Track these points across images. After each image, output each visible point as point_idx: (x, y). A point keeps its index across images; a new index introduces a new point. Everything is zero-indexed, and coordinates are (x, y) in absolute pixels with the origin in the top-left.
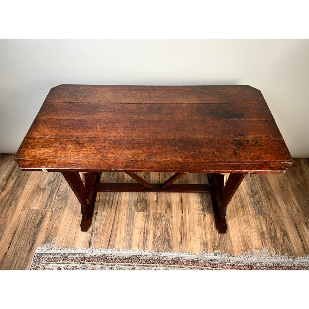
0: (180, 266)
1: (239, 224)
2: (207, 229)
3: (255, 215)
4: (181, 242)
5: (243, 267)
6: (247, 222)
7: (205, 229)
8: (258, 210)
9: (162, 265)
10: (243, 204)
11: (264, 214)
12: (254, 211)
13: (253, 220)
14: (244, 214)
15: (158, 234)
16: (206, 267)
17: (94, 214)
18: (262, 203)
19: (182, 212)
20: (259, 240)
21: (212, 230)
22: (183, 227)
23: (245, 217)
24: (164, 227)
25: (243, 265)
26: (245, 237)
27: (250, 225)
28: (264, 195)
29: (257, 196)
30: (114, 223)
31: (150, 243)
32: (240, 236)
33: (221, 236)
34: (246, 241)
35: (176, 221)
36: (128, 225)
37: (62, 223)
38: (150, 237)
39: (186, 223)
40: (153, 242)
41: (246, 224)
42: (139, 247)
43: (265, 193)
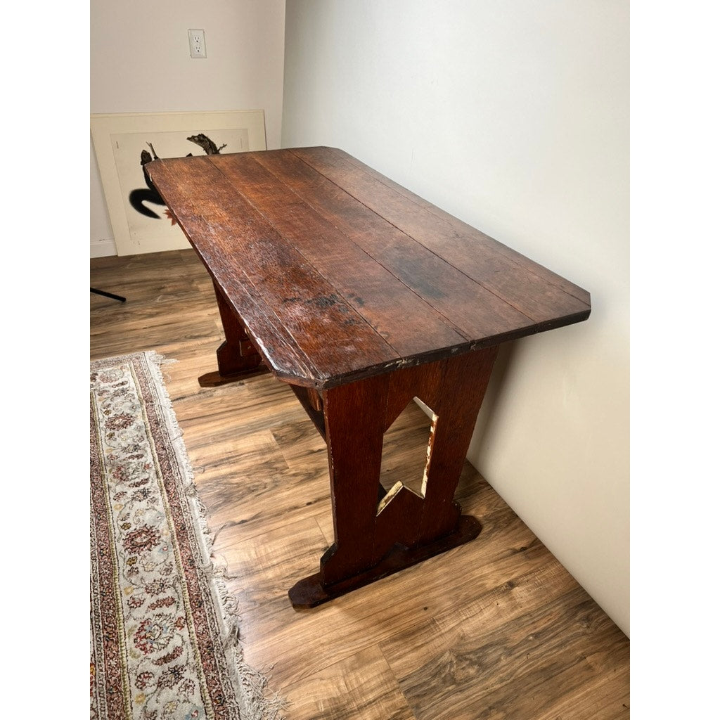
0: (175, 536)
1: (341, 638)
2: (291, 566)
3: (397, 677)
4: (234, 524)
5: (212, 674)
6: (361, 660)
7: (287, 561)
8: (421, 685)
9: (168, 506)
10: (413, 633)
11: (417, 707)
12: (409, 671)
13: (376, 674)
14: (382, 644)
15: (235, 480)
16: (186, 586)
17: (238, 383)
18: (455, 692)
19: (309, 504)
20: (315, 707)
21: (292, 575)
22: (271, 517)
23: (375, 651)
24: (257, 484)
25: (220, 674)
26: (306, 665)
27: (353, 669)
28: (490, 694)
29: (472, 671)
30: (231, 411)
31: (211, 473)
32: (304, 648)
33: (285, 601)
34: (294, 669)
35: (282, 500)
36: (235, 430)
37: (205, 357)
38: (224, 470)
39: (286, 518)
40: (215, 478)
41: (353, 658)
42: (197, 460)
43: (502, 695)
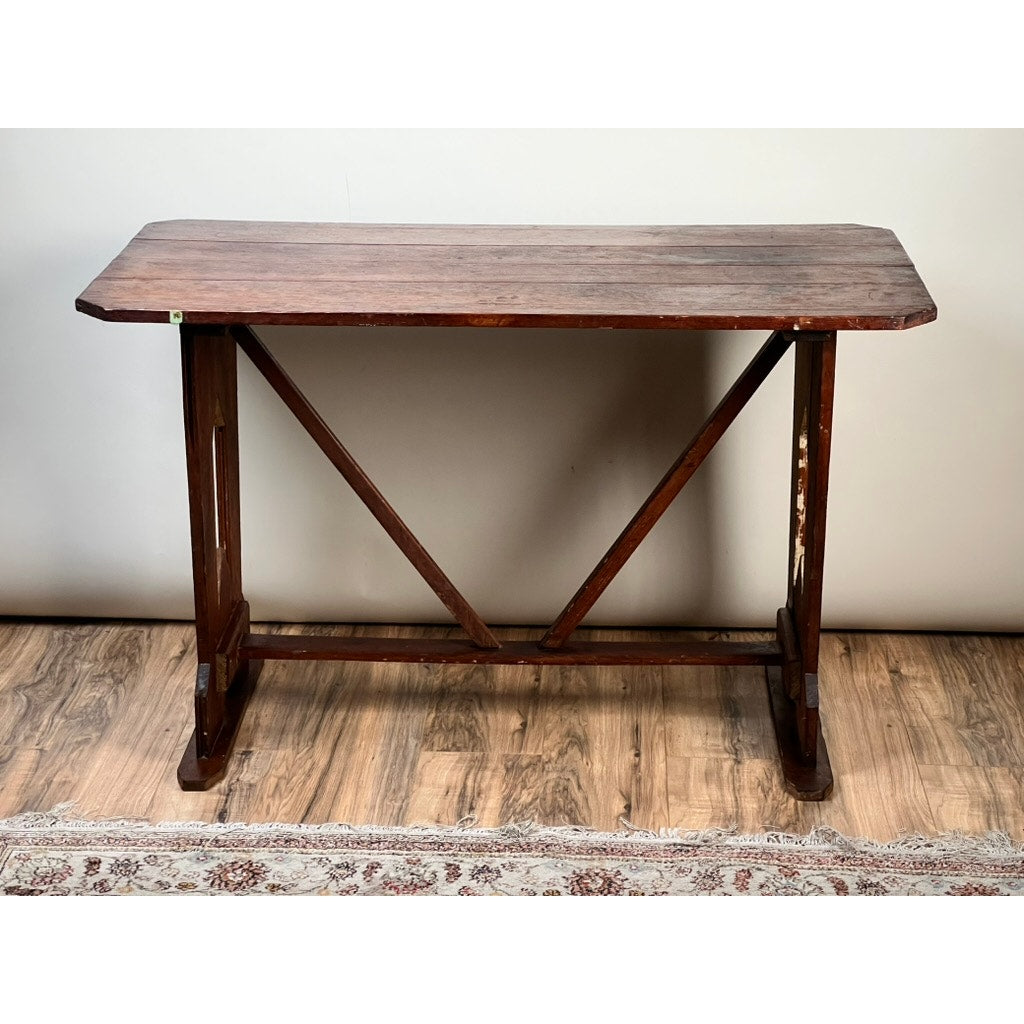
0: (614, 857)
1: (892, 783)
2: (747, 790)
3: (970, 765)
4: (627, 814)
6: (931, 779)
7: (737, 790)
8: (990, 756)
10: (918, 741)
11: (1014, 764)
12: (967, 758)
13: (956, 775)
14: (920, 763)
15: (526, 799)
17: (237, 756)
18: (1010, 741)
19: (637, 755)
20: (975, 817)
21: (766, 792)
22: (638, 786)
23: (926, 768)
24: (551, 784)
26: (915, 810)
27: (941, 786)
29: (992, 726)
30: (325, 774)
31: (487, 814)
32: (890, 807)
33: (805, 805)
34: (915, 818)
35: (609, 772)
36: (389, 779)
37: (91, 774)
38: (490, 803)
39: (651, 776)
40: (503, 814)
41: (926, 782)
42: (438, 821)
